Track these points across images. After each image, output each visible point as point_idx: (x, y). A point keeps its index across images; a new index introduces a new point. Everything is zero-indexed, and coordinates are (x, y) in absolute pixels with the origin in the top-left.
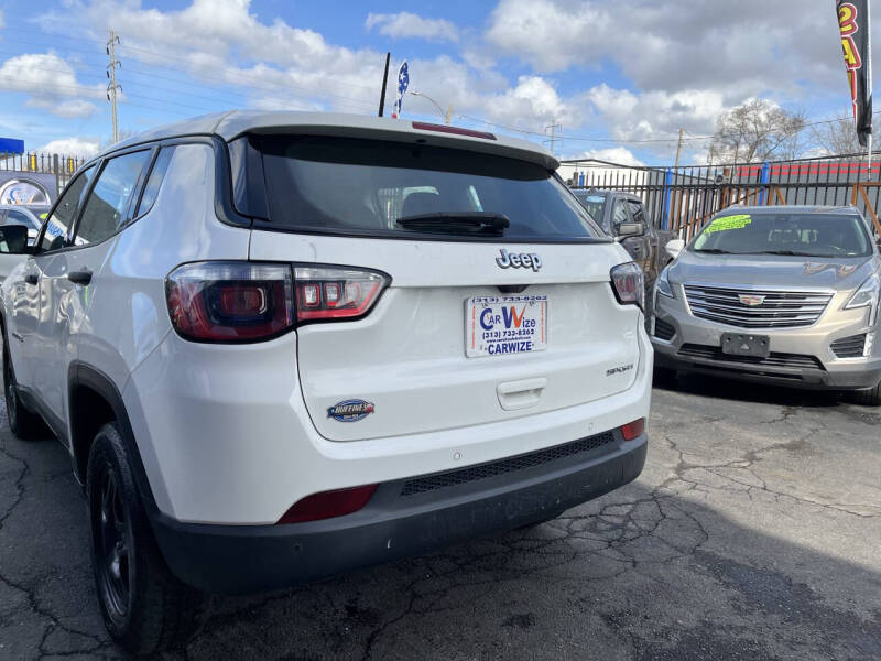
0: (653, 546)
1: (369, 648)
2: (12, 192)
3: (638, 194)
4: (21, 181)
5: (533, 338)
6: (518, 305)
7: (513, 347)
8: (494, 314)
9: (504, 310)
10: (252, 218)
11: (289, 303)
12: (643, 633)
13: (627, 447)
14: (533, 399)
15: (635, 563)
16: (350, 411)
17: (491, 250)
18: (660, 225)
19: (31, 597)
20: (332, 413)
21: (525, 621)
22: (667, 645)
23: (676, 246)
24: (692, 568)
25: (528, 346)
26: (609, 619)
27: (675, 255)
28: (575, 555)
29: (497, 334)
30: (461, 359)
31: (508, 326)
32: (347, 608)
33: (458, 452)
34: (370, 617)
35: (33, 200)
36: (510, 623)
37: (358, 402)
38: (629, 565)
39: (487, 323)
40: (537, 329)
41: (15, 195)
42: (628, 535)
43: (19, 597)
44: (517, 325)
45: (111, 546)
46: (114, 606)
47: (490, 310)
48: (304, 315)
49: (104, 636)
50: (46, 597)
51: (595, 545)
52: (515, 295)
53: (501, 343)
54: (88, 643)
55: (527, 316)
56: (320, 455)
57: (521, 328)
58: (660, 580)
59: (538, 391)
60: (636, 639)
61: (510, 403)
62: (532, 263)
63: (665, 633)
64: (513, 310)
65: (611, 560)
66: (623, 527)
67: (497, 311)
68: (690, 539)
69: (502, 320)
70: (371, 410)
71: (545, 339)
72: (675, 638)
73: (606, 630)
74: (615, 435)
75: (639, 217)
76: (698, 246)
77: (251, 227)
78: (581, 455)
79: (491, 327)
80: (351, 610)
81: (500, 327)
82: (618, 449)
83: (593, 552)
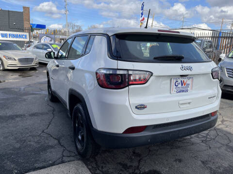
0: (215, 143)
1: (139, 163)
3: (210, 39)
4: (47, 36)
5: (188, 89)
6: (185, 80)
7: (183, 91)
9: (181, 81)
10: (117, 57)
11: (127, 80)
12: (213, 167)
13: (212, 118)
14: (188, 105)
15: (210, 148)
16: (141, 107)
17: (179, 65)
18: (217, 48)
19: (59, 142)
20: (136, 107)
21: (180, 161)
22: (219, 171)
23: (223, 56)
24: (226, 150)
25: (187, 91)
26: (203, 162)
27: (223, 58)
28: (193, 144)
29: (179, 88)
30: (169, 94)
32: (133, 152)
33: (168, 119)
34: (139, 155)
35: (50, 41)
36: (176, 161)
37: (143, 105)
38: (209, 148)
39: (176, 84)
40: (190, 86)
41: (45, 40)
42: (208, 139)
43: (56, 142)
44: (185, 85)
45: (78, 132)
46: (79, 147)
48: (131, 83)
49: (76, 153)
50: (63, 142)
51: (199, 142)
52: (185, 77)
53: (180, 90)
54: (73, 154)
55: (188, 83)
56: (133, 118)
58: (217, 153)
59: (189, 103)
60: (211, 168)
61: (182, 106)
62: (190, 69)
63: (219, 167)
64: (184, 81)
65: (203, 146)
66: (206, 137)
67: (179, 81)
68: (226, 142)
69: (181, 84)
70: (146, 107)
71: (192, 89)
72: (222, 169)
73: (203, 165)
74: (210, 115)
75: (211, 46)
76: (230, 56)
77: (117, 60)
78: (200, 120)
79: (178, 86)
80: (134, 153)
81: (180, 86)
82: (210, 119)
83: (198, 143)
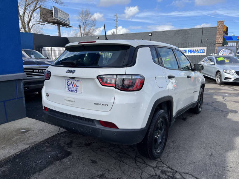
2: (223, 52)
4: (226, 49)
5: (77, 90)
6: (75, 82)
7: (73, 91)
8: (70, 83)
14: (72, 103)
20: (46, 94)
25: (76, 92)
29: (70, 87)
31: (72, 86)
35: (229, 54)
39: (68, 84)
40: (79, 88)
41: (224, 53)
44: (74, 86)
47: (69, 82)
52: (73, 79)
53: (70, 89)
55: (77, 85)
57: (75, 87)
64: (73, 83)
69: (71, 84)
79: (69, 86)
81: (71, 86)
